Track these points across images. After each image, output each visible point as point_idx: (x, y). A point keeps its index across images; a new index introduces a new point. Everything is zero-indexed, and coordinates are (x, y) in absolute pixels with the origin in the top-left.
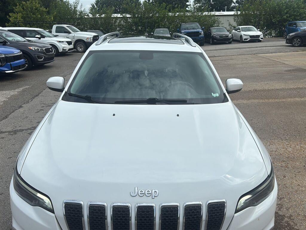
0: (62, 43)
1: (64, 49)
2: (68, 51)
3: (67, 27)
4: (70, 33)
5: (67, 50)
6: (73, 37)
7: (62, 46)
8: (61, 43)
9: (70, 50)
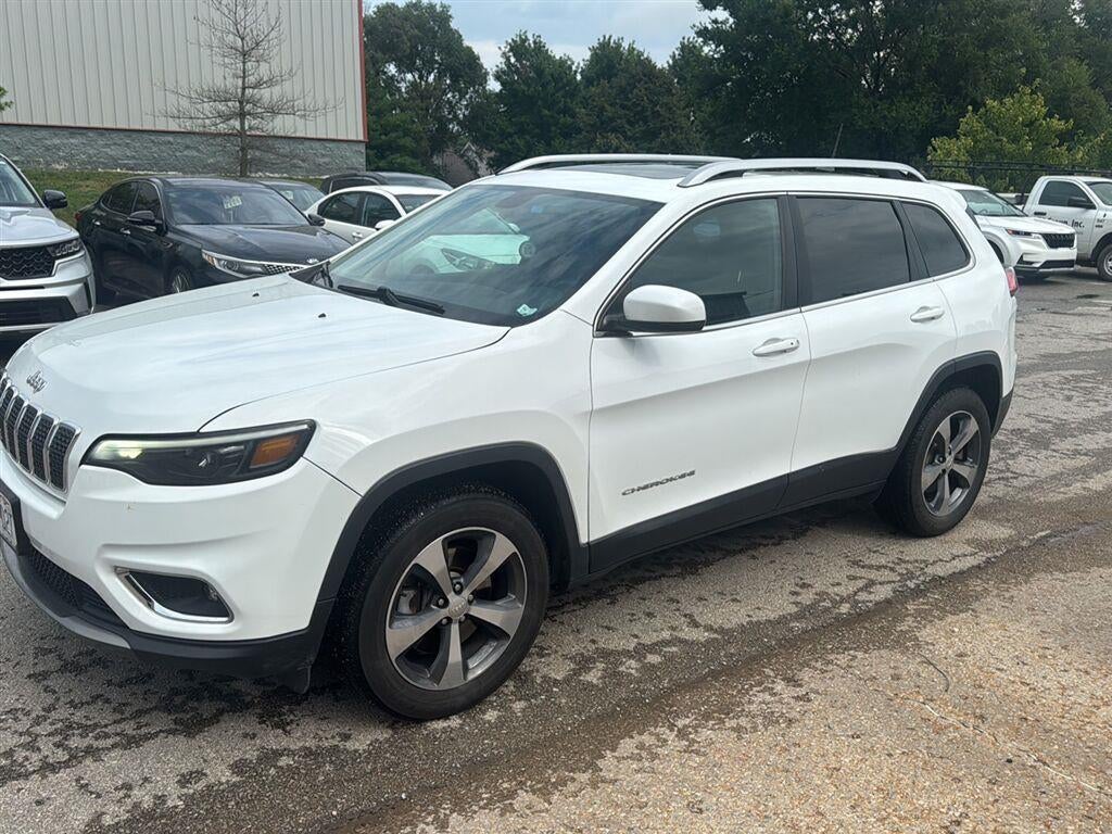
0: (1026, 238)
1: (1025, 259)
2: (1042, 267)
3: (1090, 184)
4: (1090, 206)
5: (1038, 265)
6: (1098, 220)
7: (1018, 247)
8: (1017, 239)
9: (1048, 264)
